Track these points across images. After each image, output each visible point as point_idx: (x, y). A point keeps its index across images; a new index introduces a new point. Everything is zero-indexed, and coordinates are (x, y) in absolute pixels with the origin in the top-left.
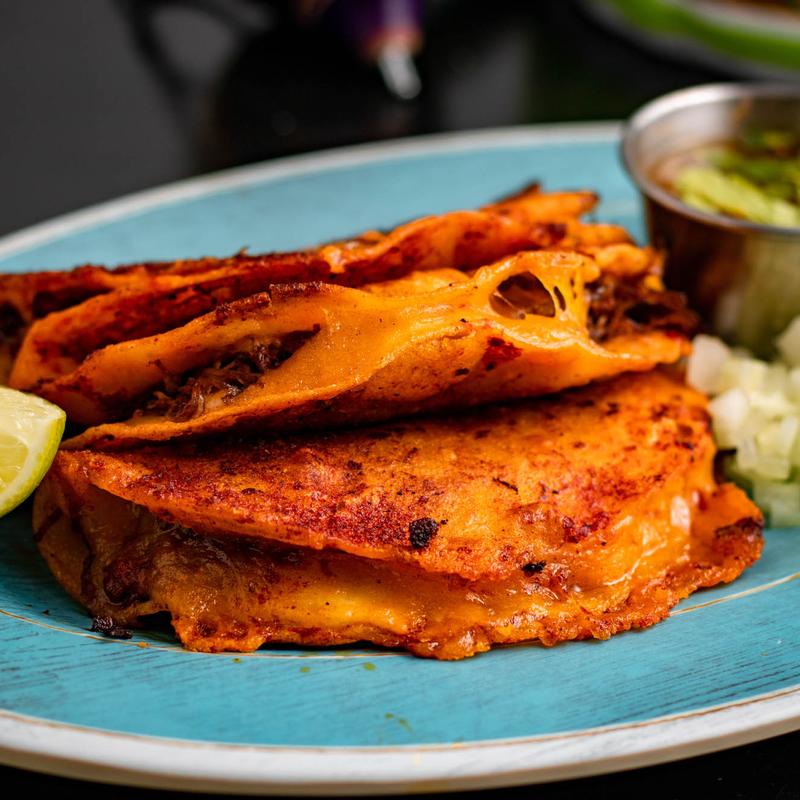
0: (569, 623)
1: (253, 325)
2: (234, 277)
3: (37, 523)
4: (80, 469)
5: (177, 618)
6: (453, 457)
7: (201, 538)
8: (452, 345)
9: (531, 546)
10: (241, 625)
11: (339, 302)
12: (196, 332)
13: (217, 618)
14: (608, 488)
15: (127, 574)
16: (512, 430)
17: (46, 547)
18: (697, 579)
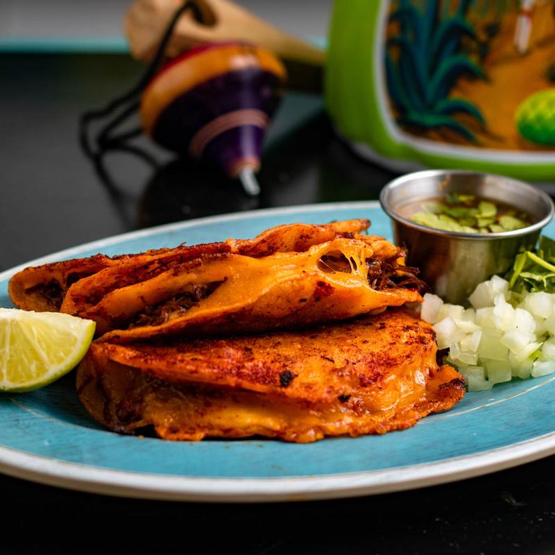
0: (364, 426)
1: (193, 276)
2: (180, 254)
3: (78, 385)
4: (104, 351)
5: (158, 426)
6: (299, 346)
7: (169, 386)
8: (299, 284)
9: (343, 387)
10: (191, 428)
11: (238, 263)
12: (163, 280)
13: (179, 426)
14: (382, 362)
15: (129, 407)
16: (330, 335)
17: (84, 398)
18: (430, 408)
